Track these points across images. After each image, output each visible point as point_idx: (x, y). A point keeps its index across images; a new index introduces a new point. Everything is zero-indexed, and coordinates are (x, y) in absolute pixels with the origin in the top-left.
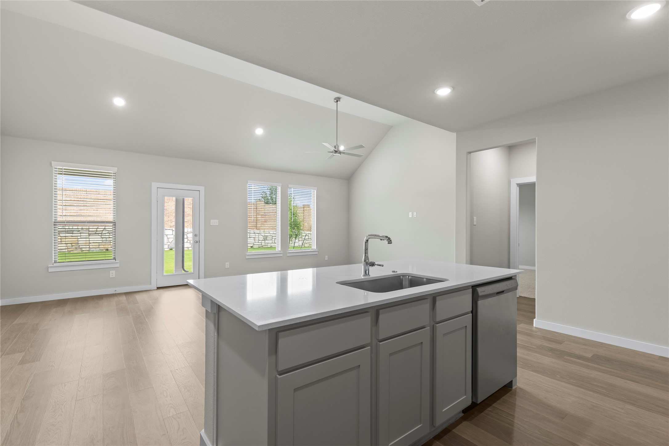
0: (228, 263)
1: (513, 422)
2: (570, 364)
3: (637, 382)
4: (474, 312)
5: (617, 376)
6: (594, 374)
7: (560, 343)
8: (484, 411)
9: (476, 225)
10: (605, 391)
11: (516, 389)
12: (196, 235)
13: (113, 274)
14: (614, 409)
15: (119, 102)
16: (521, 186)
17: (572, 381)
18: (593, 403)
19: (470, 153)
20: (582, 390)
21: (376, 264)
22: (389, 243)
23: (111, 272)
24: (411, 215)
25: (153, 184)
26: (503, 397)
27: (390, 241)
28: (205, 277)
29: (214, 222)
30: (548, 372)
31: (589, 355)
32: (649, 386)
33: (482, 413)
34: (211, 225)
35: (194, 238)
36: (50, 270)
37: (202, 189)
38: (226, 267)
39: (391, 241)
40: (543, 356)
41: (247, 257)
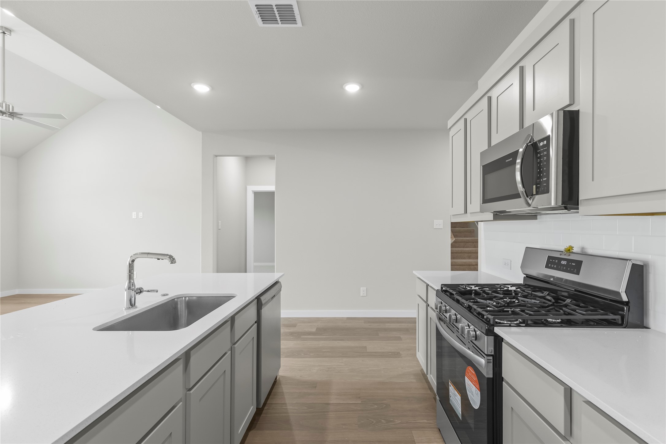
1: (287, 409)
2: (306, 341)
3: (343, 340)
4: (258, 322)
5: (333, 340)
6: (322, 343)
7: (294, 326)
8: (263, 412)
9: (220, 229)
10: (330, 354)
11: (279, 378)
14: (338, 365)
16: (257, 194)
17: (311, 354)
18: (328, 366)
19: (216, 156)
20: (319, 359)
21: (145, 290)
22: (172, 263)
24: (136, 215)
26: (273, 391)
27: (172, 260)
30: (295, 354)
31: (314, 330)
32: (349, 340)
33: (262, 415)
39: (174, 259)
40: (288, 342)
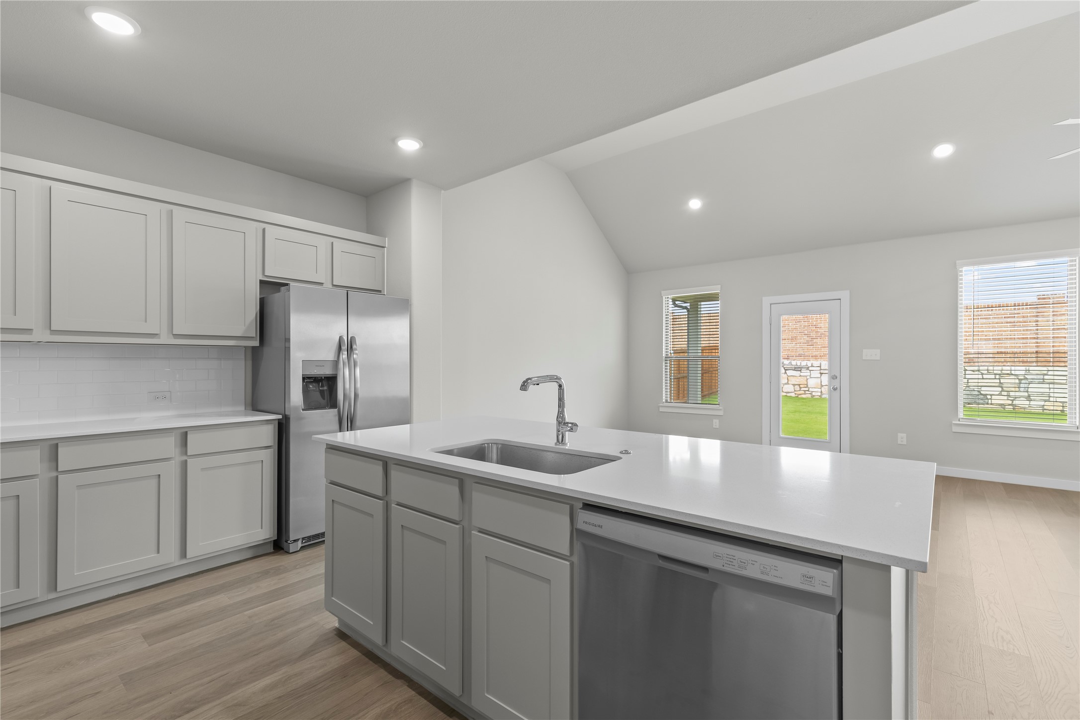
0: (904, 435)
12: (834, 377)
13: (716, 423)
15: (695, 204)
23: (714, 421)
25: (764, 299)
28: (852, 452)
29: (871, 354)
34: (863, 359)
35: (830, 382)
36: (661, 410)
37: (845, 295)
38: (899, 442)
41: (955, 429)
